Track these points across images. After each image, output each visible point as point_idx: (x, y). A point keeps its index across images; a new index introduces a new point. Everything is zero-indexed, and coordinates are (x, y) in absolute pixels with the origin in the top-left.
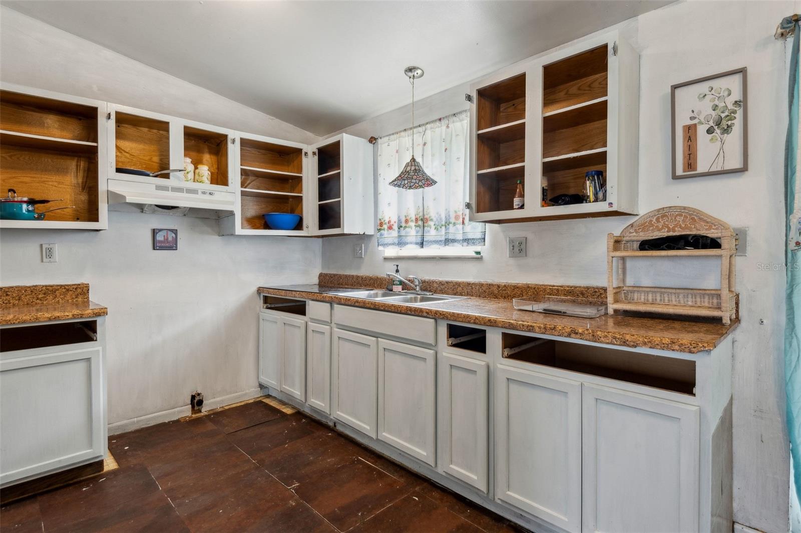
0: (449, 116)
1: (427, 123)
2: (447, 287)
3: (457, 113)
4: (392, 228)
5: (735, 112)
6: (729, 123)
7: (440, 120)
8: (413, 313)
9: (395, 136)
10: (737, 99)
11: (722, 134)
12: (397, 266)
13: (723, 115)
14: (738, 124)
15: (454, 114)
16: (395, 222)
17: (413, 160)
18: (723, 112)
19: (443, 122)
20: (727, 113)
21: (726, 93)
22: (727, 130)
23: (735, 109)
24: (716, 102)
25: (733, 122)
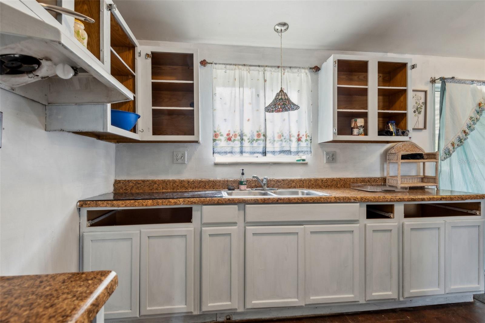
0: (286, 67)
1: (267, 66)
2: (283, 184)
3: (293, 67)
4: (231, 140)
5: (422, 106)
6: (420, 110)
7: (279, 67)
8: (342, 201)
9: (232, 67)
10: (423, 102)
11: (418, 114)
12: (243, 170)
13: (419, 107)
14: (423, 111)
15: (291, 67)
16: (233, 135)
17: (282, 91)
18: (419, 105)
19: (280, 69)
20: (420, 106)
21: (420, 98)
22: (420, 113)
23: (422, 105)
24: (417, 101)
25: (421, 110)
